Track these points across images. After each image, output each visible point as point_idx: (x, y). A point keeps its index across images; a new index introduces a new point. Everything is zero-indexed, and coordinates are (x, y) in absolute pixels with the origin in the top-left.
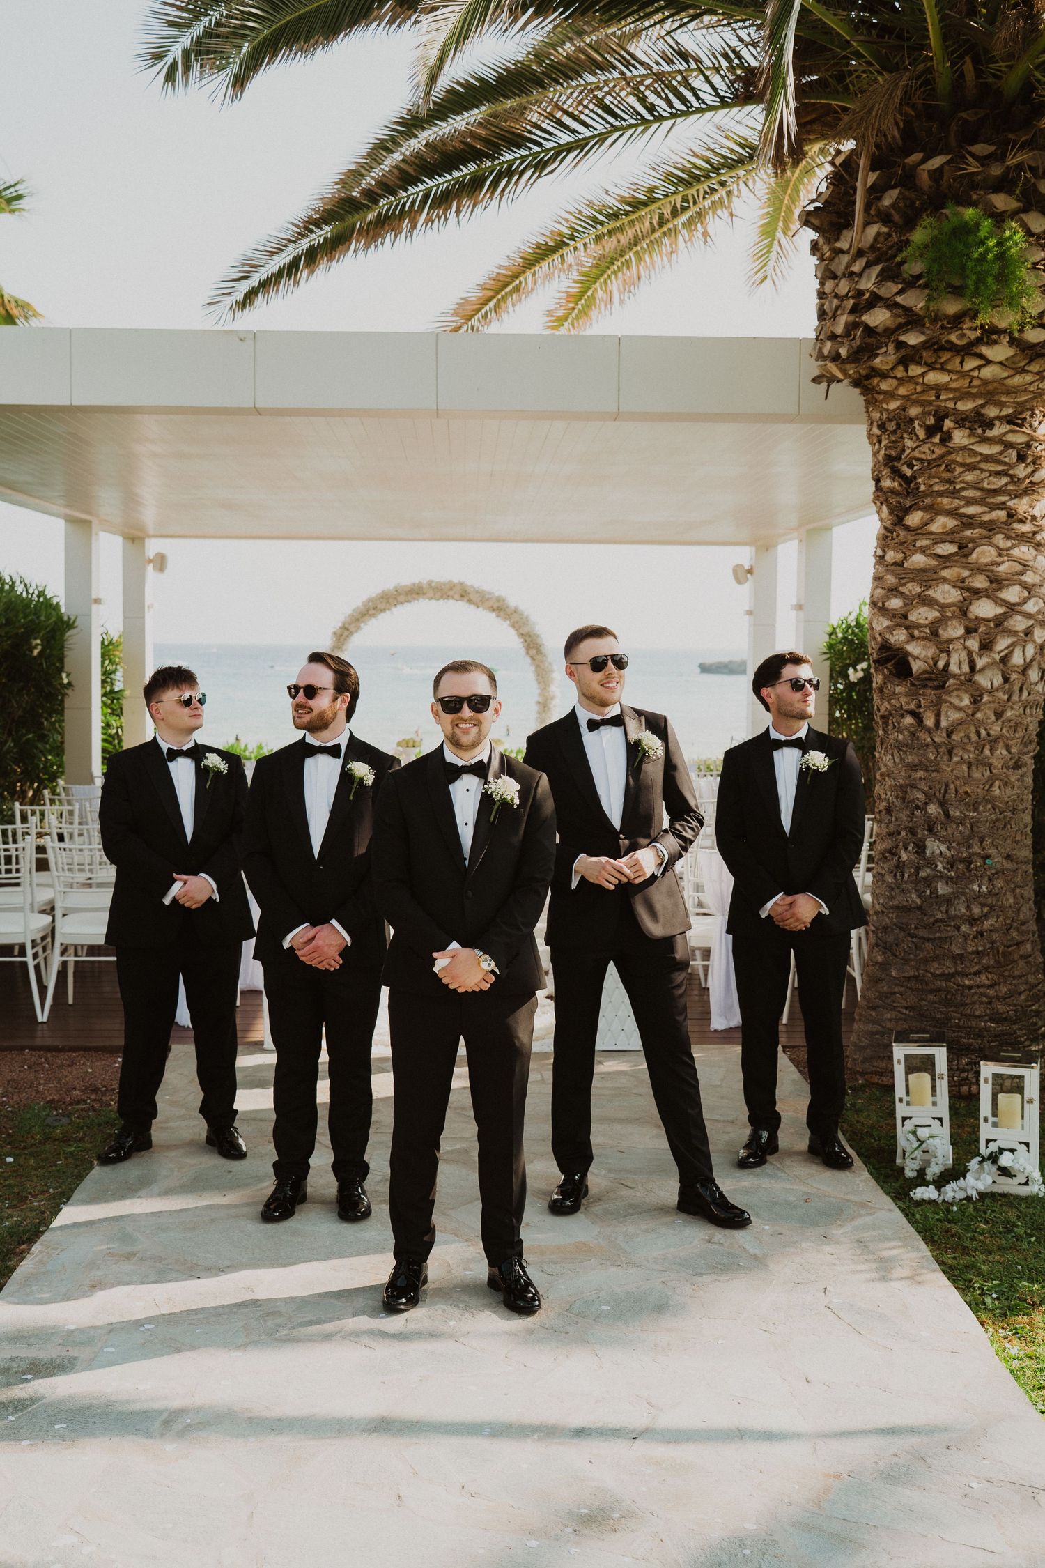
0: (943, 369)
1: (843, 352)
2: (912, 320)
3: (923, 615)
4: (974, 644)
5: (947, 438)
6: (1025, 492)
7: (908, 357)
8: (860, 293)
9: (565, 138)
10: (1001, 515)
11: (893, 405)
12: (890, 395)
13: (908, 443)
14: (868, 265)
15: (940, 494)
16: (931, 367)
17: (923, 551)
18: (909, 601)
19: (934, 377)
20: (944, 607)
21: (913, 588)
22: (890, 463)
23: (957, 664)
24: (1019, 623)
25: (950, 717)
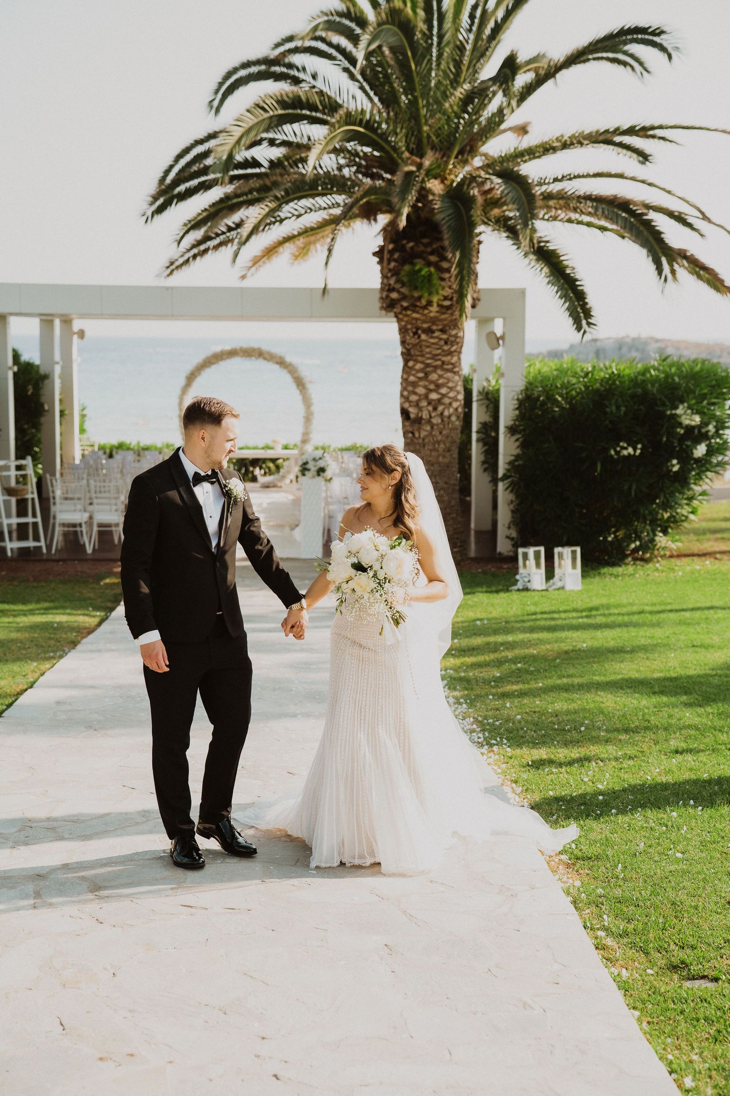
0: (418, 312)
1: (384, 305)
2: (404, 297)
3: (414, 398)
4: (430, 408)
5: (419, 337)
6: (448, 355)
7: (406, 309)
8: (390, 285)
9: (290, 215)
10: (439, 363)
11: (403, 323)
12: (403, 319)
13: (408, 338)
14: (392, 276)
15: (418, 356)
16: (414, 311)
17: (414, 375)
18: (409, 393)
19: (415, 315)
20: (420, 395)
21: (410, 388)
22: (403, 342)
23: (425, 415)
24: (446, 401)
25: (423, 434)
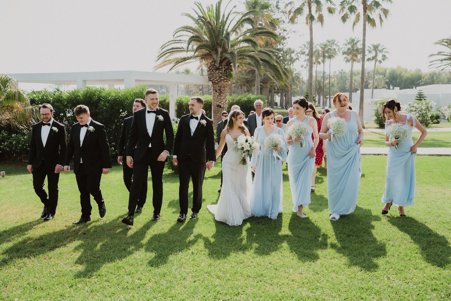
12: (220, 84)
13: (222, 88)
15: (224, 93)
17: (222, 97)
18: (221, 101)
20: (224, 102)
23: (225, 106)
